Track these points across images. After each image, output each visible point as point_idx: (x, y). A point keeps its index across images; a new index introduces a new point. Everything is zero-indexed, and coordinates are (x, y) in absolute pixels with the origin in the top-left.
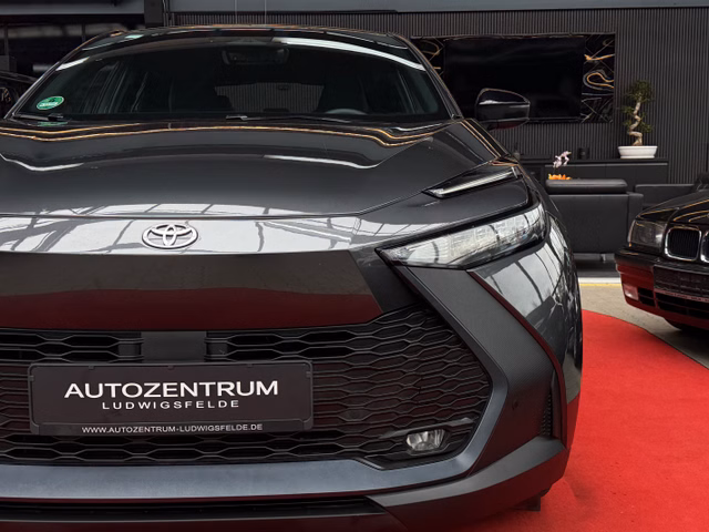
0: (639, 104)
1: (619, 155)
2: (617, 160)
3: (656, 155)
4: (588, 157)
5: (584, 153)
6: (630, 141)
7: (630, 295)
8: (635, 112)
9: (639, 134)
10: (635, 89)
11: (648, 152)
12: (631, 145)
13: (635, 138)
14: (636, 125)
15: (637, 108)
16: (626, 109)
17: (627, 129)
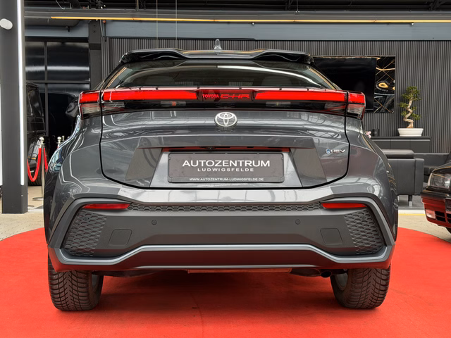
0: (411, 102)
1: (399, 134)
2: (397, 137)
3: (422, 134)
4: (379, 135)
5: (376, 133)
6: (406, 125)
7: (430, 216)
8: (409, 107)
9: (411, 121)
10: (408, 92)
11: (417, 132)
12: (406, 127)
13: (408, 123)
14: (409, 115)
15: (410, 104)
16: (403, 105)
17: (403, 117)
